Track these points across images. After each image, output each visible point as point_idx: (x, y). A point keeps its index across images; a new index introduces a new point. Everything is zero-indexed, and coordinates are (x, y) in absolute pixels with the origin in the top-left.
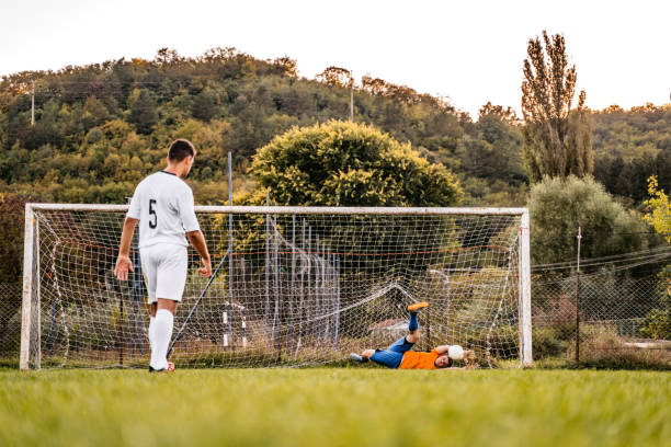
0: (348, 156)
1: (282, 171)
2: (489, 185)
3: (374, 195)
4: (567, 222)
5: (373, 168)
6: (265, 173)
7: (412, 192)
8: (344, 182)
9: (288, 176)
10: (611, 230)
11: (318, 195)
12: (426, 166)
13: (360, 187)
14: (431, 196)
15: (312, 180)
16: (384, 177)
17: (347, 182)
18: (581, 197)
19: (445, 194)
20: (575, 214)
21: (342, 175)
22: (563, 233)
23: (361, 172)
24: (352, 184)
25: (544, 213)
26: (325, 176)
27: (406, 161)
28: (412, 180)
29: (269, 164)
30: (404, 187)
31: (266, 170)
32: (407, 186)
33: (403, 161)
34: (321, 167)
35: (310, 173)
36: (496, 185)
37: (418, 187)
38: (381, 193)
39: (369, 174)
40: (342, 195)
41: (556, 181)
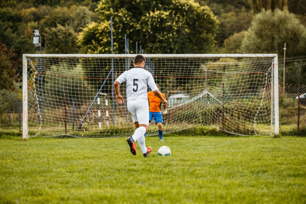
0: (154, 3)
1: (117, 11)
2: (224, 8)
3: (170, 25)
4: (275, 36)
5: (169, 9)
6: (107, 13)
7: (191, 23)
8: (153, 17)
9: (120, 14)
10: (299, 41)
11: (138, 25)
12: (198, 8)
13: (163, 21)
14: (201, 25)
15: (134, 16)
16: (176, 14)
17: (155, 18)
18: (283, 21)
19: (210, 24)
20: (279, 31)
21: (152, 14)
22: (273, 42)
23: (162, 12)
24: (158, 18)
25: (261, 31)
26: (141, 14)
27: (187, 5)
28: (190, 16)
29: (109, 7)
30: (186, 19)
31: (108, 11)
32: (188, 20)
33: (186, 5)
34: (139, 9)
35: (133, 12)
36: (228, 8)
37: (194, 20)
38: (174, 24)
39: (167, 13)
40: (152, 25)
41: (269, 12)
